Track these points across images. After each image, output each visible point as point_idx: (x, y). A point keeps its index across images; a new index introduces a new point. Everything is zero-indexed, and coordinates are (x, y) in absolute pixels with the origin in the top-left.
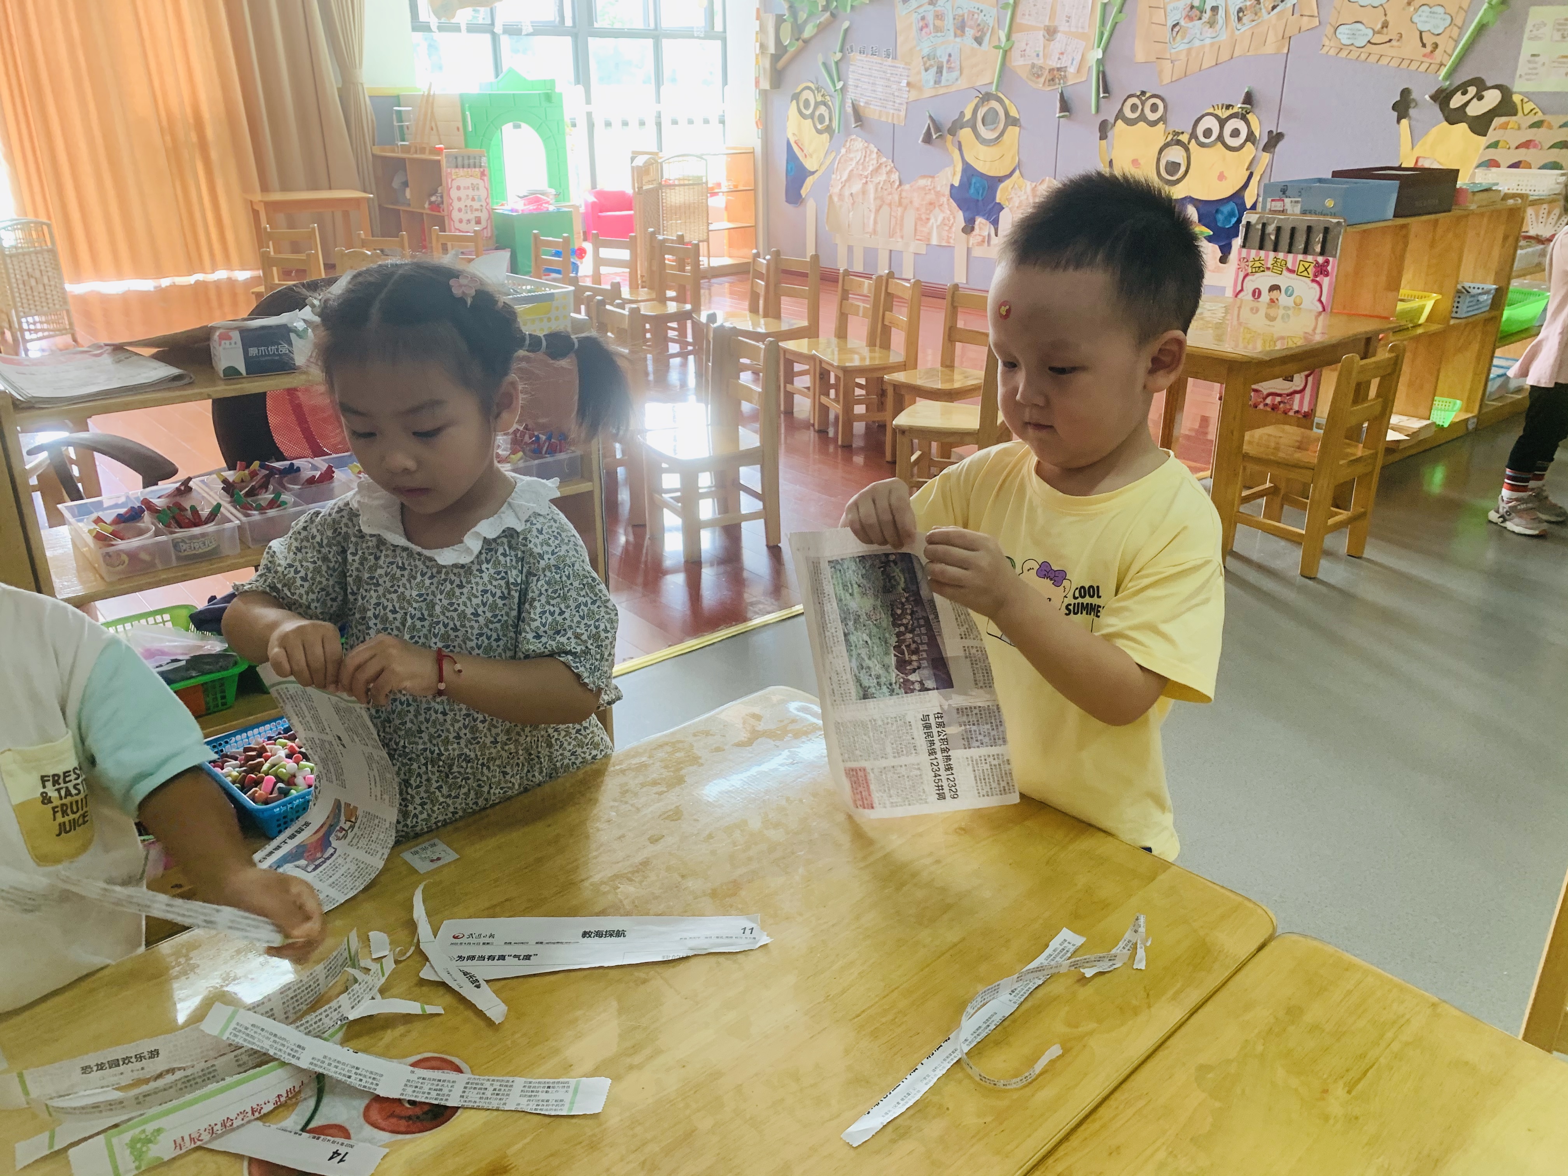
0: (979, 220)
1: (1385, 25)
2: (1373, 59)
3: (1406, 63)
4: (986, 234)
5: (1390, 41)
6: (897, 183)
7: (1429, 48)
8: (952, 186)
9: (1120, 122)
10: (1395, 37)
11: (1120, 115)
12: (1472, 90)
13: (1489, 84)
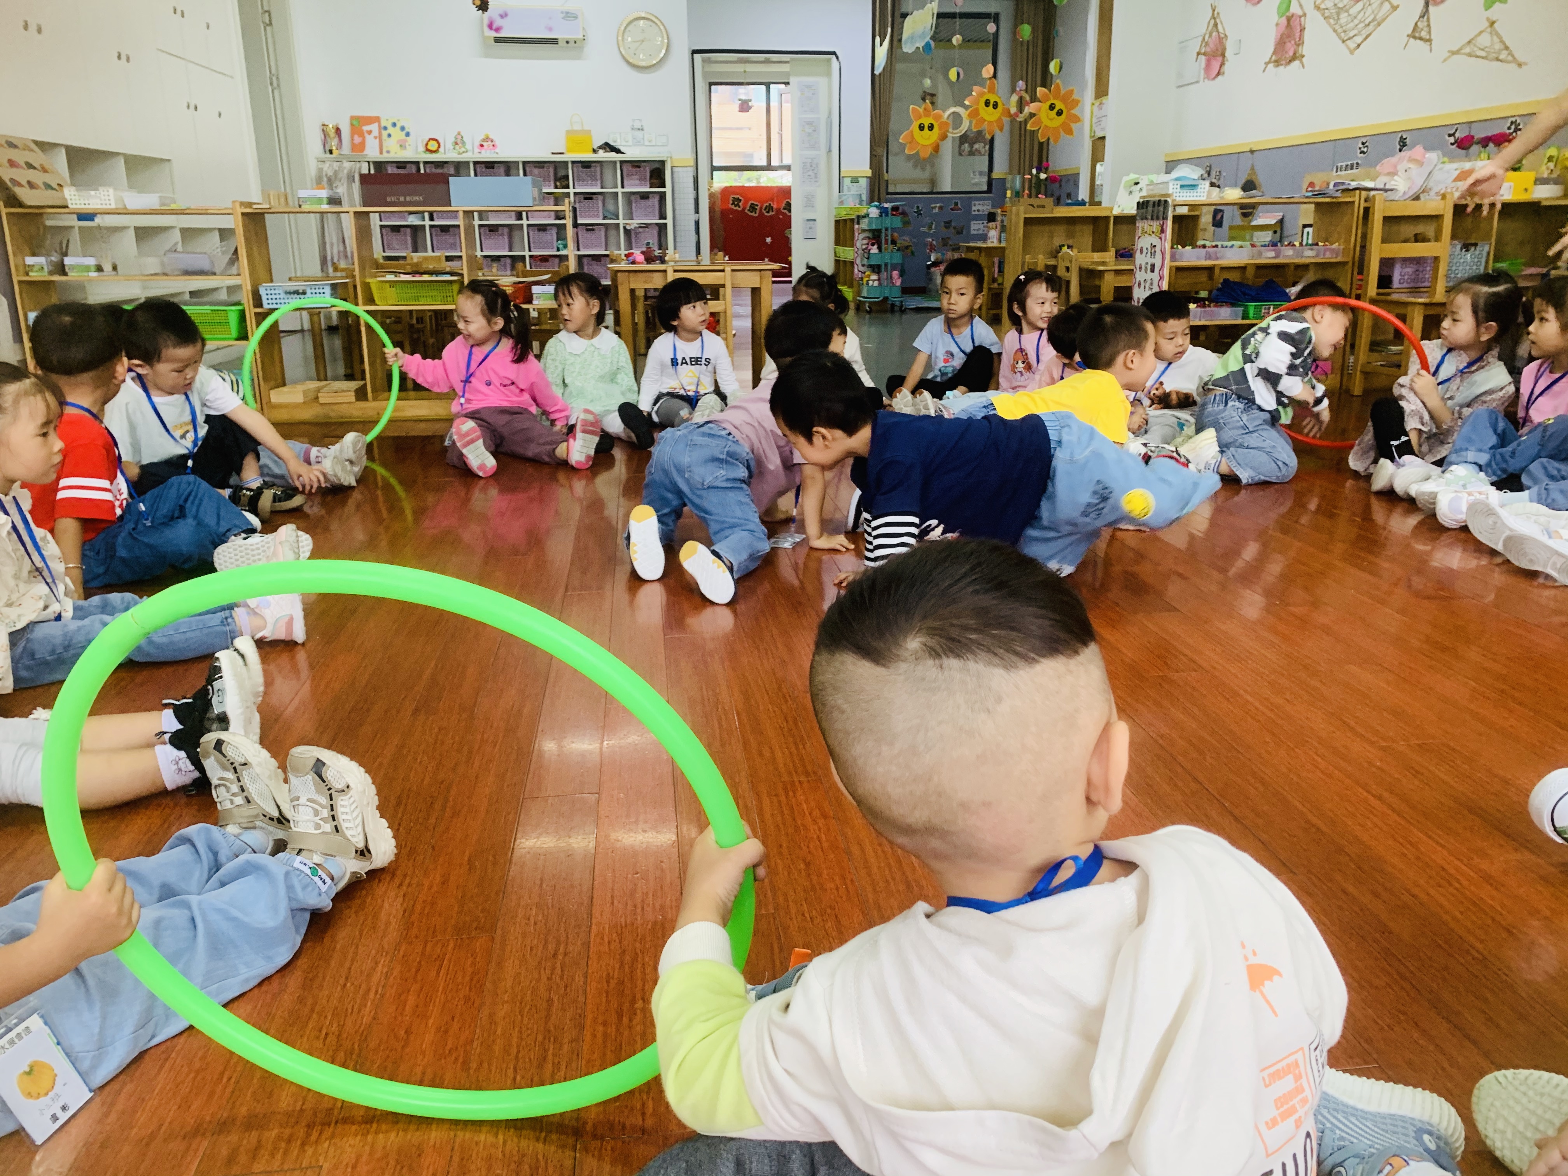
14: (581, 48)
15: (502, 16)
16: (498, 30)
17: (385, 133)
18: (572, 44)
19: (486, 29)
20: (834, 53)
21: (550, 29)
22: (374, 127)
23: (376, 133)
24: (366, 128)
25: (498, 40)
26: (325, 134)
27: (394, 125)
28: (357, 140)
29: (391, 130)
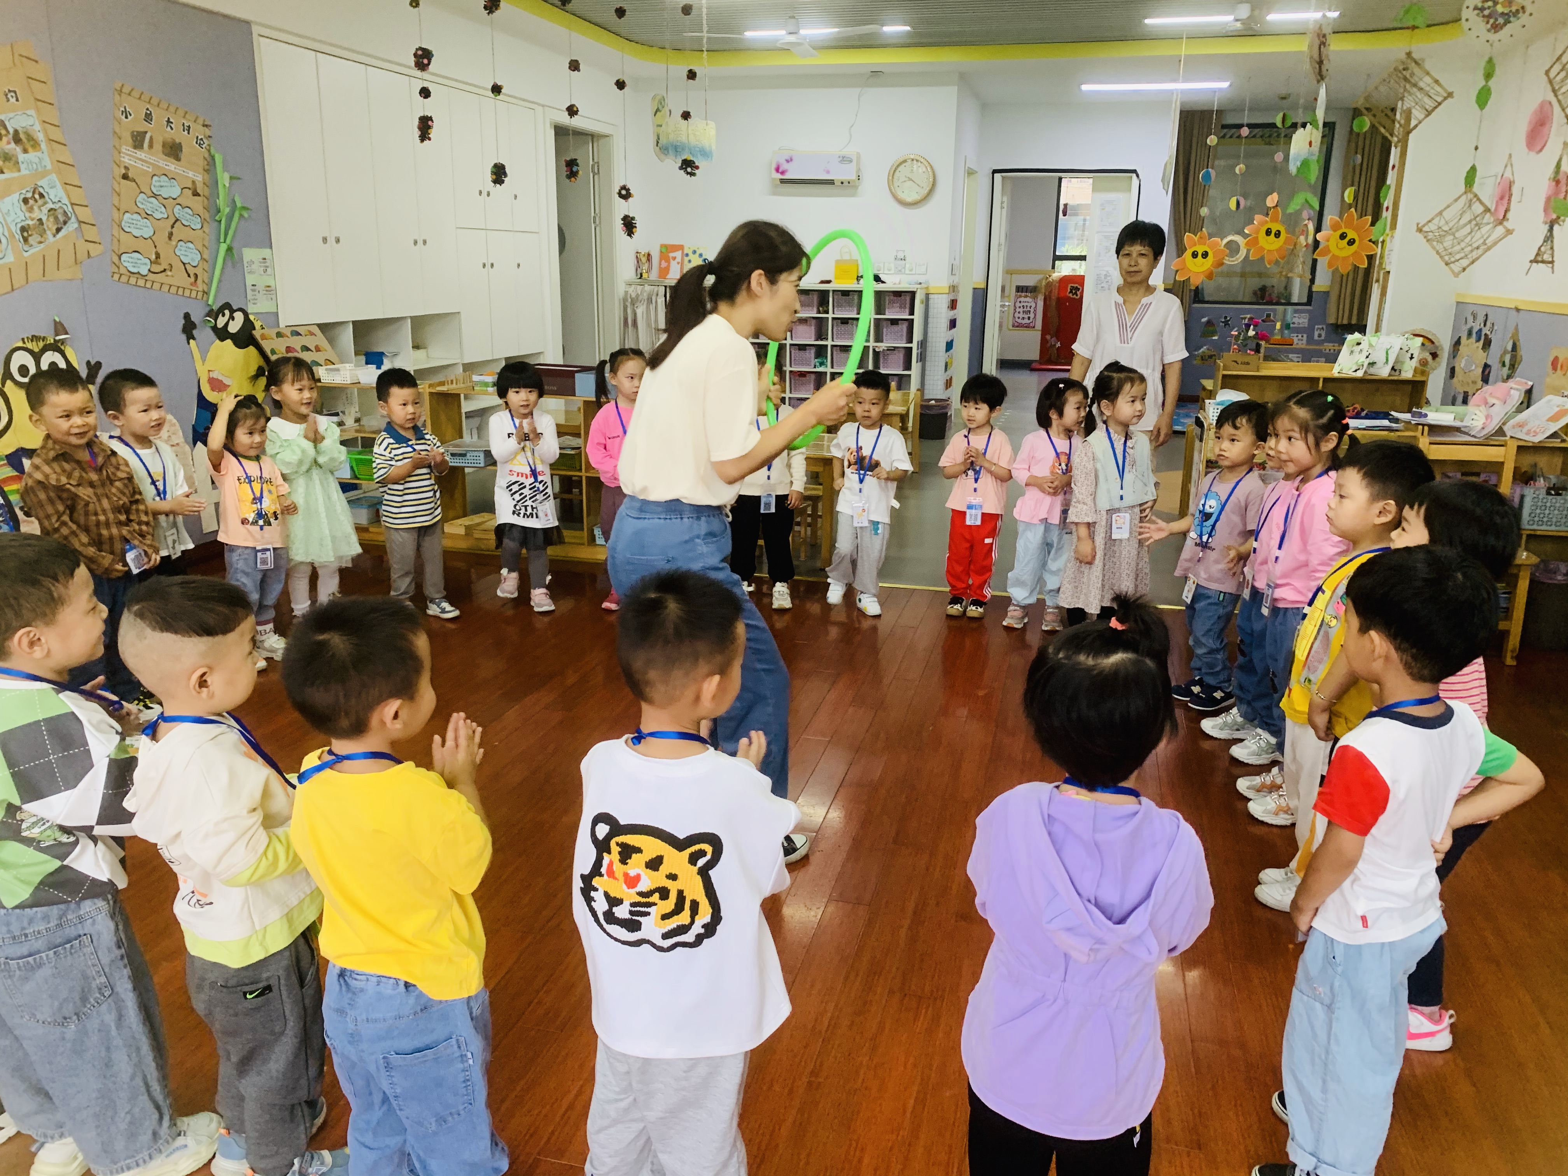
1: (158, 256)
2: (156, 286)
3: (181, 290)
5: (165, 270)
7: (192, 279)
10: (167, 267)
12: (227, 312)
13: (235, 308)
14: (856, 187)
15: (788, 161)
16: (783, 173)
17: (686, 259)
18: (846, 184)
19: (774, 172)
20: (1134, 171)
21: (828, 172)
22: (678, 254)
23: (679, 259)
24: (671, 255)
25: (783, 181)
26: (638, 260)
27: (694, 252)
28: (664, 264)
29: (691, 256)
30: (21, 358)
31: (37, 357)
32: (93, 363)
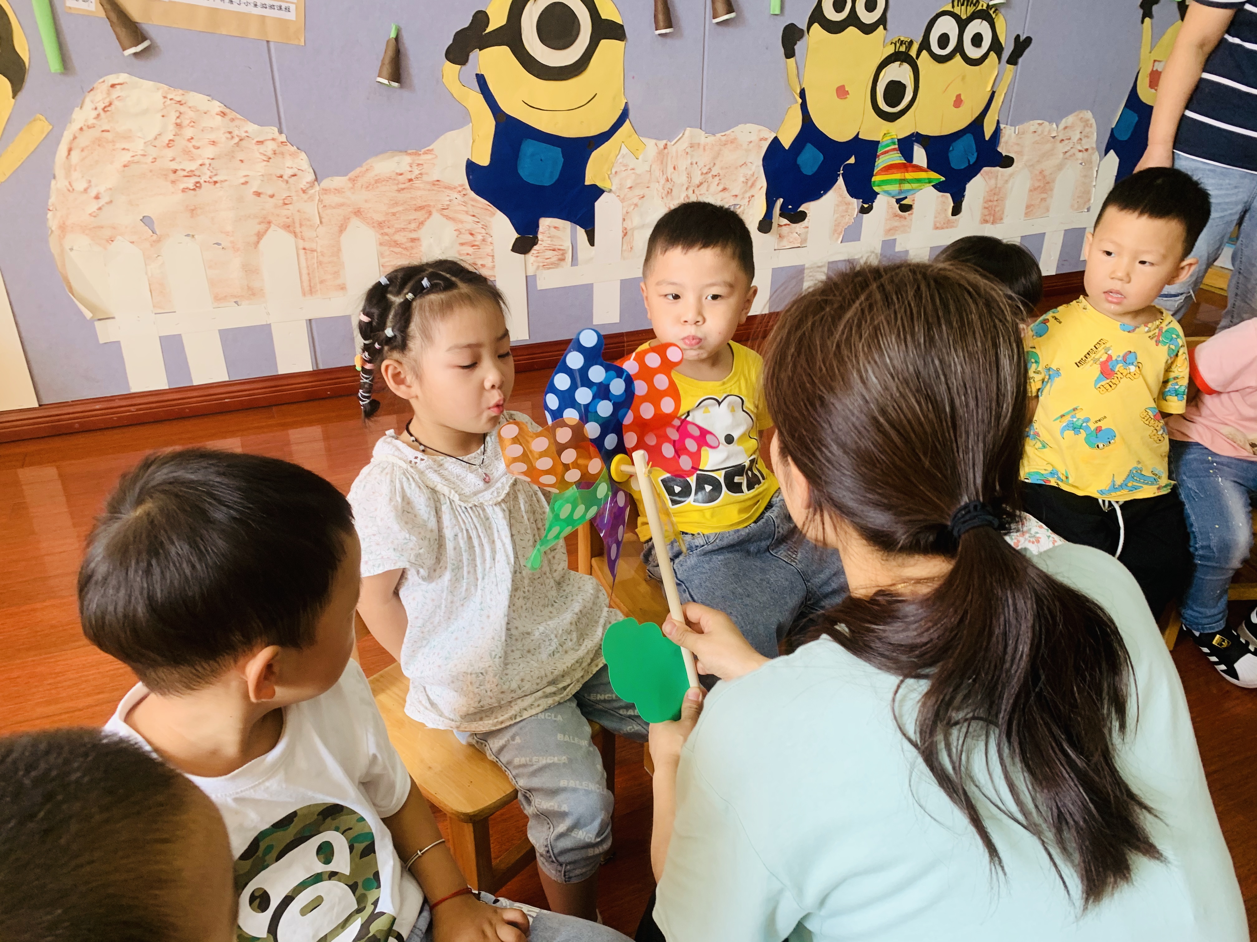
0: (545, 223)
4: (567, 245)
6: (311, 177)
8: (471, 168)
9: (816, 26)
11: (817, 16)
30: (947, 25)
31: (963, 25)
32: (1022, 38)
